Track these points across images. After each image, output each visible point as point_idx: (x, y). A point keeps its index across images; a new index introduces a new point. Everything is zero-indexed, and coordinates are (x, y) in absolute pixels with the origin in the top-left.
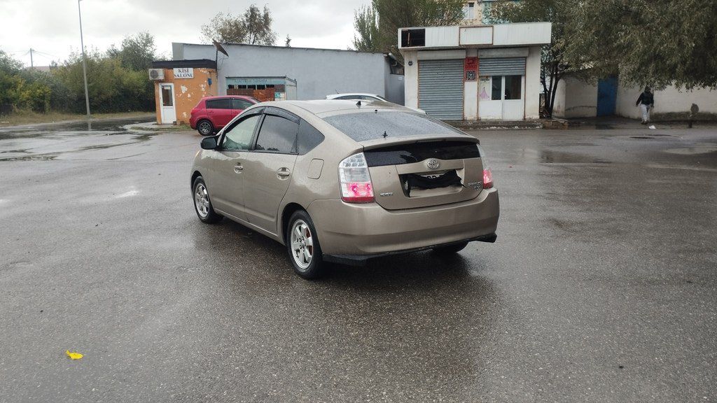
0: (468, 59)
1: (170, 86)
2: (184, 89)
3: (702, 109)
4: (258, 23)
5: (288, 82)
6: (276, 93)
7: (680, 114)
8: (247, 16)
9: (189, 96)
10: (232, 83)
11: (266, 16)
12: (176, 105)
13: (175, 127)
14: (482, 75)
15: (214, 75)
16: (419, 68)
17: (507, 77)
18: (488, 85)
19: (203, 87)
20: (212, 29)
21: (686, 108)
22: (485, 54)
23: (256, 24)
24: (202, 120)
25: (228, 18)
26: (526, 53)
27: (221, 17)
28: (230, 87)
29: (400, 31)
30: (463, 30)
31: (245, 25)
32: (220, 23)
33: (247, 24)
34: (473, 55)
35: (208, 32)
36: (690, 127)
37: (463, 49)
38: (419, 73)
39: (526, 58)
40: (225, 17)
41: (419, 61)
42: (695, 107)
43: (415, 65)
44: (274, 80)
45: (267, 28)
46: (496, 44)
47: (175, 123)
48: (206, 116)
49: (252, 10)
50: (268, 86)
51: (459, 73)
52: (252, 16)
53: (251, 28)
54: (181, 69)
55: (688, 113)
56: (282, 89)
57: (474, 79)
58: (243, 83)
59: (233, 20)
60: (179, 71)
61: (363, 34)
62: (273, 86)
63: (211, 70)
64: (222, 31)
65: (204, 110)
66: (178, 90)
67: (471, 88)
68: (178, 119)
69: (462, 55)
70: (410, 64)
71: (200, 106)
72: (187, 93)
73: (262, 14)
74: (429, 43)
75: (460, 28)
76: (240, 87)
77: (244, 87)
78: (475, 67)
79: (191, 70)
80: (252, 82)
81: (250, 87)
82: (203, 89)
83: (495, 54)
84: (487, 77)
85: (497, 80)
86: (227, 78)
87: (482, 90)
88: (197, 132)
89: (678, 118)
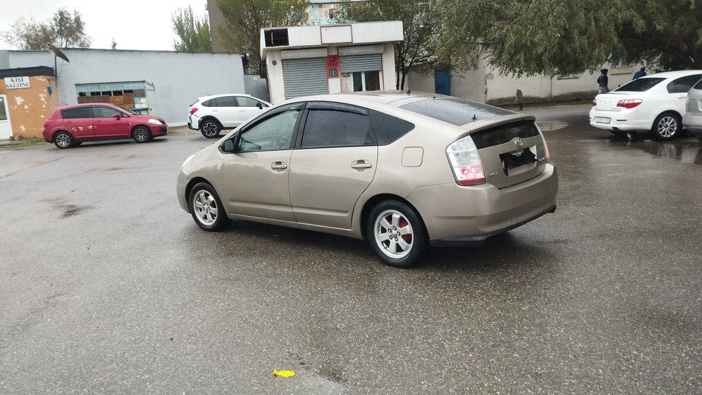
0: (329, 57)
1: (2, 98)
2: (19, 100)
3: (525, 94)
4: (69, 27)
5: (148, 87)
6: (136, 99)
7: (508, 99)
8: (56, 20)
9: (26, 107)
10: (83, 90)
11: (77, 20)
12: (11, 118)
13: (14, 142)
14: (343, 71)
15: (53, 83)
16: (283, 67)
17: (366, 73)
18: (350, 81)
19: (43, 96)
20: (13, 35)
21: (513, 94)
22: (345, 52)
23: (66, 28)
24: (58, 132)
25: (32, 23)
26: (381, 50)
27: (22, 21)
28: (82, 94)
29: (262, 32)
30: (323, 29)
31: (54, 29)
32: (22, 29)
33: (57, 29)
34: (334, 53)
35: (9, 38)
36: (521, 109)
37: (325, 47)
38: (283, 72)
39: (381, 54)
40: (28, 22)
41: (283, 61)
42: (519, 92)
43: (279, 64)
44: (134, 85)
45: (81, 32)
46: (355, 41)
47: (12, 139)
48: (62, 128)
49: (61, 14)
50: (126, 91)
51: (322, 70)
52: (62, 19)
53: (60, 32)
54: (14, 78)
55: (514, 98)
56: (142, 94)
57: (336, 76)
58: (96, 89)
59: (38, 24)
60: (12, 80)
61: (182, 37)
62: (131, 91)
63: (49, 77)
64: (28, 37)
65: (60, 120)
66: (12, 102)
67: (334, 83)
68: (15, 134)
69: (324, 53)
70: (274, 63)
71: (55, 117)
72: (23, 104)
73: (73, 17)
74: (293, 42)
75: (321, 27)
76: (93, 94)
77: (98, 93)
78: (337, 65)
79: (26, 79)
80: (107, 89)
81: (104, 93)
82: (43, 99)
83: (354, 51)
84: (348, 73)
85: (357, 76)
86: (77, 85)
87: (344, 86)
88: (53, 145)
89: (507, 103)
